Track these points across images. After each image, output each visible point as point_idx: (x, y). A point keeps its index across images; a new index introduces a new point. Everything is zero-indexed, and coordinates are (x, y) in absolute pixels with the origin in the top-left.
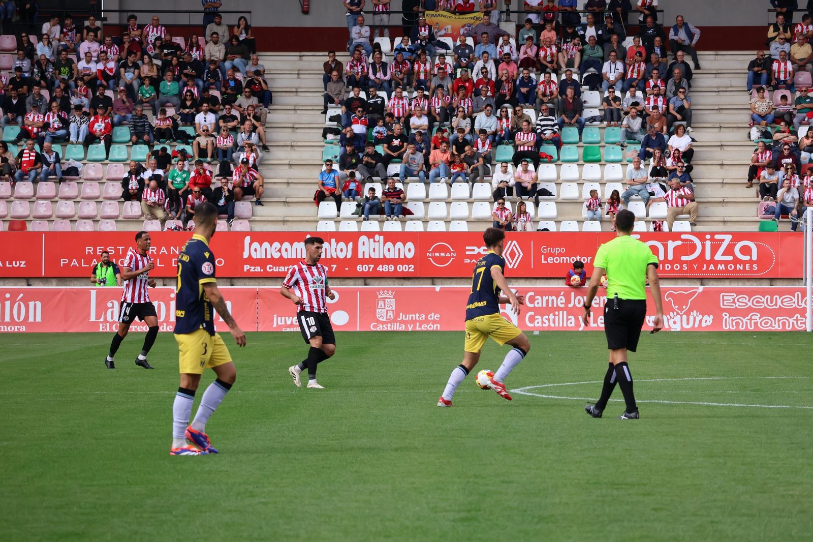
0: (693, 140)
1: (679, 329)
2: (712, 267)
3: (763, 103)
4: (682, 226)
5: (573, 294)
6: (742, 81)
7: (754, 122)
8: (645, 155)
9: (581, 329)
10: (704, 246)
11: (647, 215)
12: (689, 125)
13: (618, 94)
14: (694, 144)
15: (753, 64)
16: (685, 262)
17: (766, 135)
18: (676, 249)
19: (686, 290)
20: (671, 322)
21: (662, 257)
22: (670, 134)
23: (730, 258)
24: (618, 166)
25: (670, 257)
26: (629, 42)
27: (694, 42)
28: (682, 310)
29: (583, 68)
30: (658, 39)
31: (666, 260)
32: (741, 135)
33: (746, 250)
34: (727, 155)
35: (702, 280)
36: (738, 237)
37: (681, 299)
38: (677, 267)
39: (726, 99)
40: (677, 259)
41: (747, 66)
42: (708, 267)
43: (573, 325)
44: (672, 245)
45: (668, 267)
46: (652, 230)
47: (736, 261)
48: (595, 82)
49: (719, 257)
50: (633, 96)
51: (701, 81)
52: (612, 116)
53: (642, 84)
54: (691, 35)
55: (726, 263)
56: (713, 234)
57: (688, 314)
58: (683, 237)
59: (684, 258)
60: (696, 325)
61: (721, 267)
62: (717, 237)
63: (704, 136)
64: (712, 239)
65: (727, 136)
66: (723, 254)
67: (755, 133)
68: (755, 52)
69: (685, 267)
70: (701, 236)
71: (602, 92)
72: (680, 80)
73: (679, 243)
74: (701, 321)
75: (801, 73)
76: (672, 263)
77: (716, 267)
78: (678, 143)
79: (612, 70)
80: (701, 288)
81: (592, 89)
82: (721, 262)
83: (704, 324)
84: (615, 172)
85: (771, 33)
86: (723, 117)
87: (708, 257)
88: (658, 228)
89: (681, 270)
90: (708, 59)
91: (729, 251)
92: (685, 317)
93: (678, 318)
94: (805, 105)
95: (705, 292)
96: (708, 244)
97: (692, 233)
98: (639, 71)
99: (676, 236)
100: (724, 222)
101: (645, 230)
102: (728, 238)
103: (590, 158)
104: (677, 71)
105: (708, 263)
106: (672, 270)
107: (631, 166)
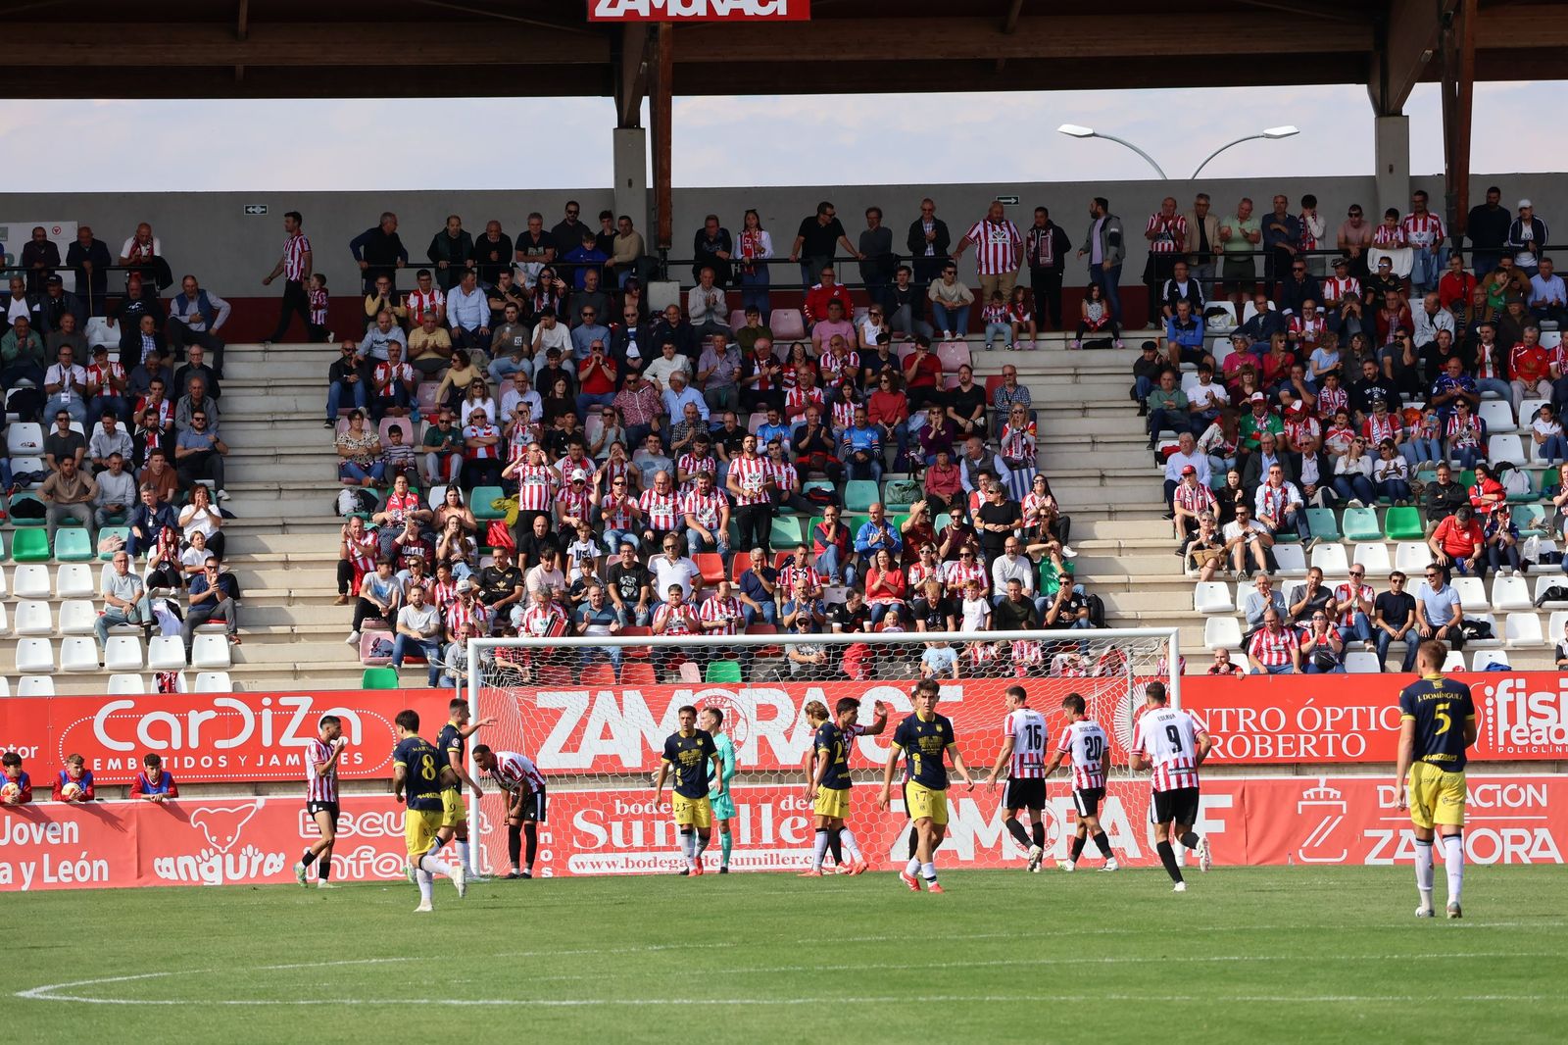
1: (219, 881)
2: (275, 760)
5: (8, 819)
6: (317, 402)
9: (25, 888)
10: (258, 720)
13: (77, 427)
16: (223, 751)
18: (204, 727)
20: (204, 868)
24: (84, 568)
25: (194, 743)
27: (216, 325)
28: (222, 842)
31: (186, 749)
32: (320, 505)
37: (222, 824)
38: (207, 762)
39: (287, 436)
40: (206, 747)
41: (326, 372)
42: (267, 760)
43: (9, 880)
44: (196, 718)
45: (189, 762)
49: (288, 739)
50: (111, 432)
56: (275, 696)
57: (236, 851)
58: (219, 702)
59: (220, 744)
60: (253, 874)
62: (284, 701)
64: (274, 706)
65: (293, 507)
66: (296, 735)
70: (254, 700)
71: (46, 426)
73: (211, 714)
74: (261, 865)
76: (197, 754)
77: (282, 759)
81: (25, 419)
83: (267, 872)
89: (215, 768)
92: (230, 858)
93: (217, 861)
95: (268, 806)
96: (267, 716)
100: (296, 673)
101: (141, 691)
102: (305, 703)
103: (27, 553)
106: (198, 768)
107: (111, 570)
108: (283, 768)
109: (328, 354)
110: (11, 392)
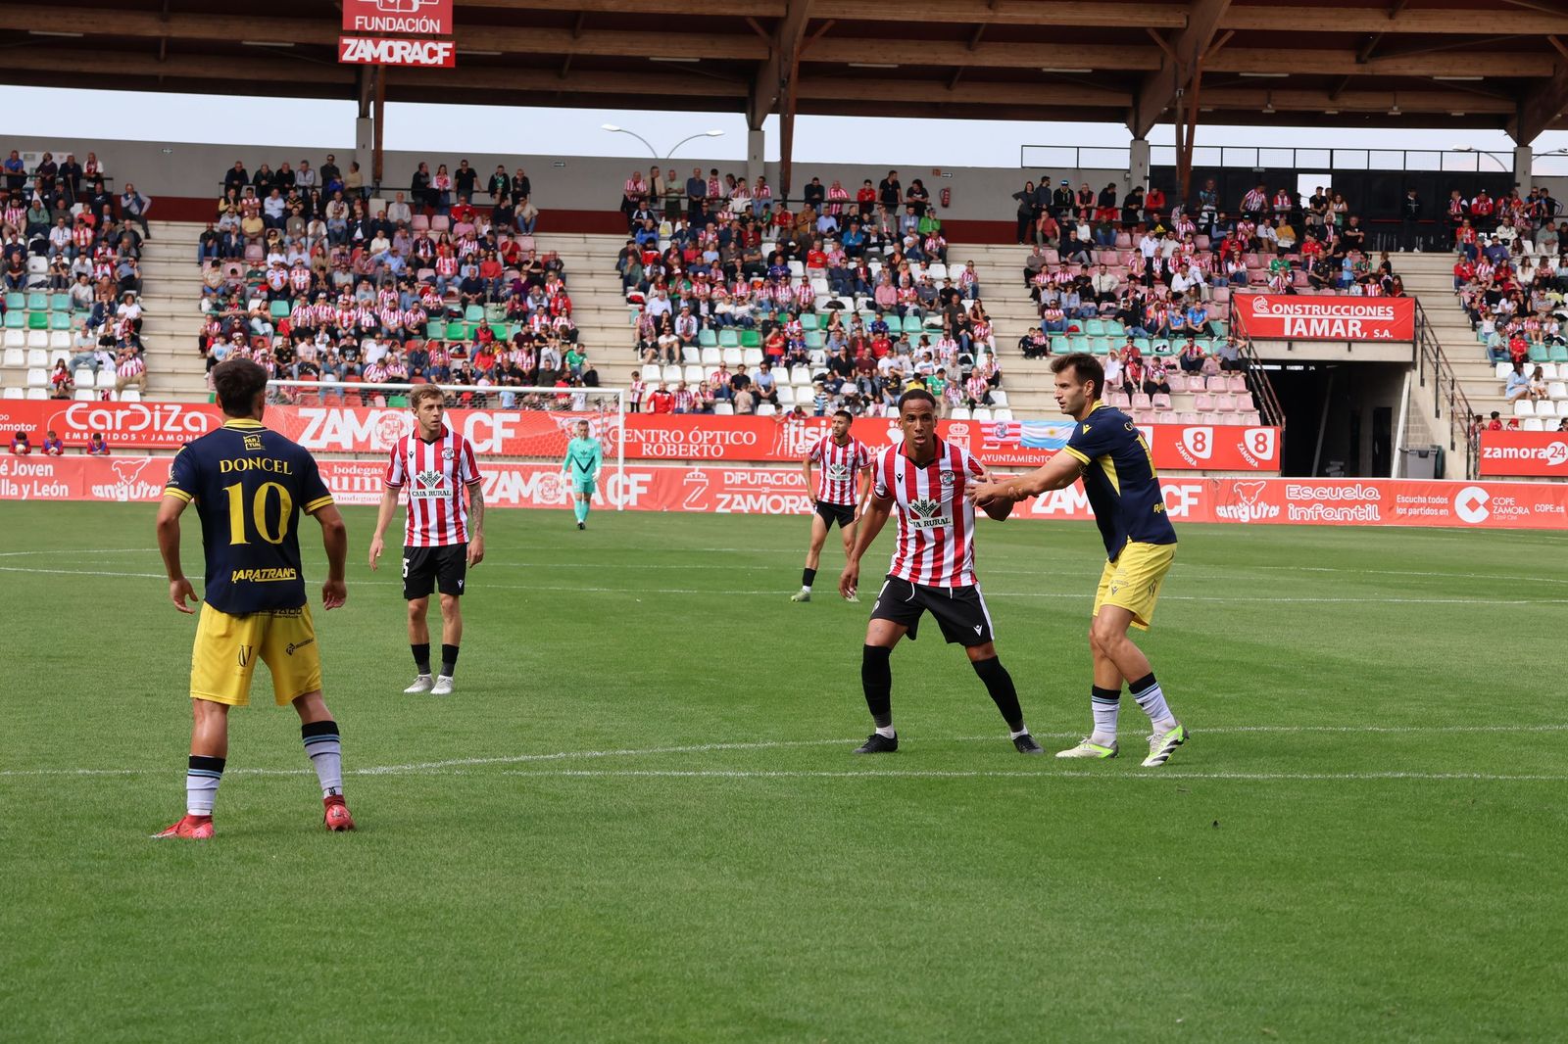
0: (143, 310)
1: (125, 499)
2: (161, 438)
3: (214, 277)
4: (131, 396)
5: (16, 462)
6: (194, 253)
7: (205, 294)
8: (93, 324)
9: (24, 498)
10: (153, 417)
11: (95, 384)
12: (139, 294)
13: (66, 260)
14: (144, 313)
15: (204, 237)
16: (134, 432)
17: (216, 307)
18: (124, 419)
19: (134, 460)
20: (118, 491)
21: (109, 427)
22: (120, 303)
23: (179, 429)
24: (66, 333)
25: (119, 426)
26: (78, 209)
27: (144, 210)
28: (129, 480)
29: (29, 233)
30: (106, 206)
31: (114, 430)
32: (191, 307)
33: (195, 422)
34: (178, 326)
35: (151, 450)
36: (187, 408)
37: (128, 470)
38: (125, 437)
39: (176, 270)
40: (124, 429)
41: (198, 238)
42: (157, 437)
43: (16, 493)
44: (120, 414)
45: (116, 437)
46: (100, 399)
47: (185, 432)
48: (42, 248)
49: (168, 427)
50: (83, 264)
51: (152, 250)
52: (59, 283)
53: (90, 251)
54: (141, 204)
55: (175, 434)
56: (162, 405)
57: (135, 484)
58: (132, 407)
59: (133, 428)
60: (144, 495)
61: (170, 438)
62: (166, 407)
63: (154, 306)
64: (161, 410)
65: (177, 307)
66: (173, 425)
67: (206, 305)
68: (205, 224)
69: (134, 437)
70: (150, 406)
71: (49, 259)
72: (129, 249)
73: (128, 413)
74: (148, 492)
75: (252, 247)
76: (120, 433)
77: (165, 437)
78: (128, 311)
79: (59, 236)
80: (149, 459)
81: (39, 254)
82: (170, 433)
83: (151, 495)
84: (62, 339)
85: (222, 206)
86: (174, 288)
87: (157, 427)
88: (106, 397)
89: (129, 441)
90: (159, 229)
91: (179, 421)
92: (132, 487)
93: (125, 488)
94: (256, 279)
95: (153, 461)
96: (157, 415)
97: (141, 403)
98: (86, 239)
99: (125, 406)
100: (174, 393)
101: (93, 399)
102: (177, 409)
103: (36, 324)
104: (125, 240)
105: (157, 434)
106: (120, 440)
107: (79, 334)
108: (165, 442)
109: (200, 228)
110: (32, 240)
